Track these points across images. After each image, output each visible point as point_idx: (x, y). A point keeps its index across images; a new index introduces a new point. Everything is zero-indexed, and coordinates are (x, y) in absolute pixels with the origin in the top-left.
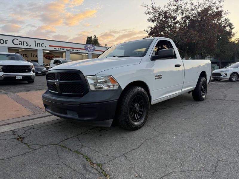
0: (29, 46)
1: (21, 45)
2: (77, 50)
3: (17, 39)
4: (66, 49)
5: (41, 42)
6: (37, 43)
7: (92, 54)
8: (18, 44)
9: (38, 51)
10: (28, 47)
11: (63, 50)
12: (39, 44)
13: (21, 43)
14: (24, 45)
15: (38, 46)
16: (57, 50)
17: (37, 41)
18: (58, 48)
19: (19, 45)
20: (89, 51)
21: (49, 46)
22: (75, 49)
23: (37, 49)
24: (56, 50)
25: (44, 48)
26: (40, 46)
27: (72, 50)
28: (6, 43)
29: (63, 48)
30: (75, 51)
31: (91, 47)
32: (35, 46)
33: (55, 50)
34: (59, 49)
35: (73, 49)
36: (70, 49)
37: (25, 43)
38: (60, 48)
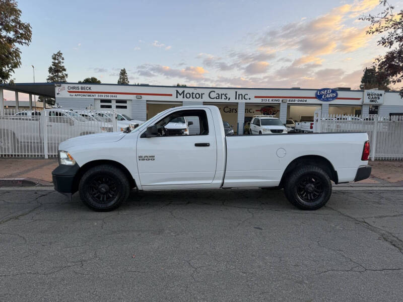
0: (228, 99)
1: (219, 98)
2: (300, 99)
3: (214, 92)
4: (281, 99)
5: (243, 92)
6: (239, 95)
7: (330, 104)
8: (214, 98)
9: (239, 106)
10: (227, 101)
11: (276, 102)
12: (240, 96)
13: (219, 96)
14: (221, 98)
15: (239, 99)
16: (267, 102)
17: (239, 92)
18: (267, 99)
19: (216, 98)
20: (324, 100)
21: (256, 97)
22: (297, 99)
23: (238, 103)
24: (265, 102)
25: (248, 101)
26: (242, 99)
27: (292, 101)
28: (202, 98)
29: (277, 99)
30: (296, 102)
31: (329, 94)
32: (236, 99)
33: (263, 102)
34: (270, 101)
35: (293, 99)
36: (288, 99)
37: (223, 96)
38: (271, 99)
